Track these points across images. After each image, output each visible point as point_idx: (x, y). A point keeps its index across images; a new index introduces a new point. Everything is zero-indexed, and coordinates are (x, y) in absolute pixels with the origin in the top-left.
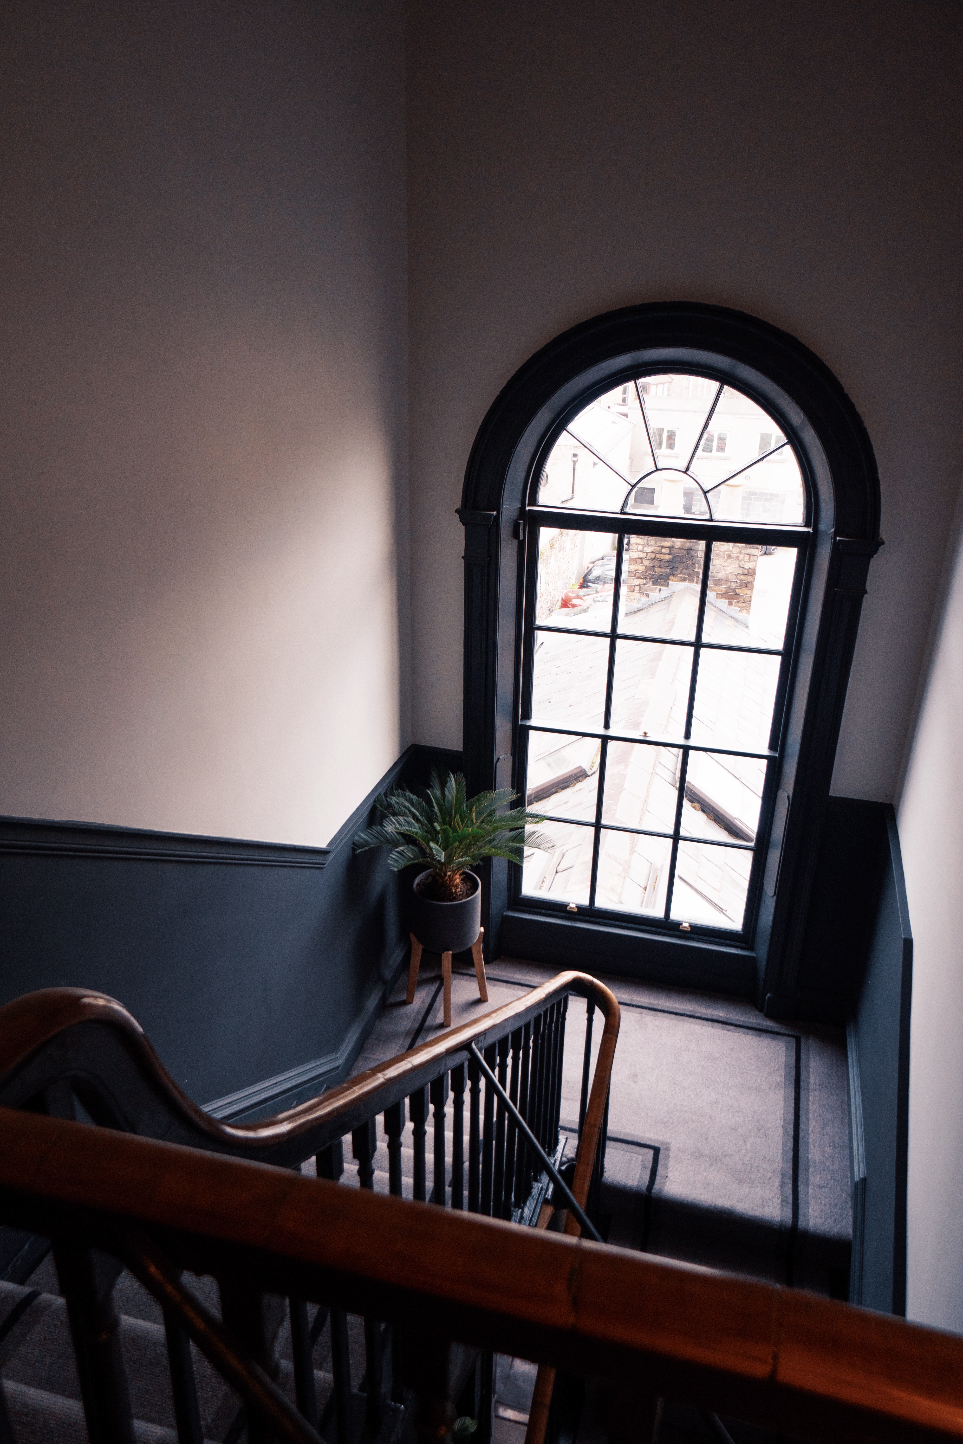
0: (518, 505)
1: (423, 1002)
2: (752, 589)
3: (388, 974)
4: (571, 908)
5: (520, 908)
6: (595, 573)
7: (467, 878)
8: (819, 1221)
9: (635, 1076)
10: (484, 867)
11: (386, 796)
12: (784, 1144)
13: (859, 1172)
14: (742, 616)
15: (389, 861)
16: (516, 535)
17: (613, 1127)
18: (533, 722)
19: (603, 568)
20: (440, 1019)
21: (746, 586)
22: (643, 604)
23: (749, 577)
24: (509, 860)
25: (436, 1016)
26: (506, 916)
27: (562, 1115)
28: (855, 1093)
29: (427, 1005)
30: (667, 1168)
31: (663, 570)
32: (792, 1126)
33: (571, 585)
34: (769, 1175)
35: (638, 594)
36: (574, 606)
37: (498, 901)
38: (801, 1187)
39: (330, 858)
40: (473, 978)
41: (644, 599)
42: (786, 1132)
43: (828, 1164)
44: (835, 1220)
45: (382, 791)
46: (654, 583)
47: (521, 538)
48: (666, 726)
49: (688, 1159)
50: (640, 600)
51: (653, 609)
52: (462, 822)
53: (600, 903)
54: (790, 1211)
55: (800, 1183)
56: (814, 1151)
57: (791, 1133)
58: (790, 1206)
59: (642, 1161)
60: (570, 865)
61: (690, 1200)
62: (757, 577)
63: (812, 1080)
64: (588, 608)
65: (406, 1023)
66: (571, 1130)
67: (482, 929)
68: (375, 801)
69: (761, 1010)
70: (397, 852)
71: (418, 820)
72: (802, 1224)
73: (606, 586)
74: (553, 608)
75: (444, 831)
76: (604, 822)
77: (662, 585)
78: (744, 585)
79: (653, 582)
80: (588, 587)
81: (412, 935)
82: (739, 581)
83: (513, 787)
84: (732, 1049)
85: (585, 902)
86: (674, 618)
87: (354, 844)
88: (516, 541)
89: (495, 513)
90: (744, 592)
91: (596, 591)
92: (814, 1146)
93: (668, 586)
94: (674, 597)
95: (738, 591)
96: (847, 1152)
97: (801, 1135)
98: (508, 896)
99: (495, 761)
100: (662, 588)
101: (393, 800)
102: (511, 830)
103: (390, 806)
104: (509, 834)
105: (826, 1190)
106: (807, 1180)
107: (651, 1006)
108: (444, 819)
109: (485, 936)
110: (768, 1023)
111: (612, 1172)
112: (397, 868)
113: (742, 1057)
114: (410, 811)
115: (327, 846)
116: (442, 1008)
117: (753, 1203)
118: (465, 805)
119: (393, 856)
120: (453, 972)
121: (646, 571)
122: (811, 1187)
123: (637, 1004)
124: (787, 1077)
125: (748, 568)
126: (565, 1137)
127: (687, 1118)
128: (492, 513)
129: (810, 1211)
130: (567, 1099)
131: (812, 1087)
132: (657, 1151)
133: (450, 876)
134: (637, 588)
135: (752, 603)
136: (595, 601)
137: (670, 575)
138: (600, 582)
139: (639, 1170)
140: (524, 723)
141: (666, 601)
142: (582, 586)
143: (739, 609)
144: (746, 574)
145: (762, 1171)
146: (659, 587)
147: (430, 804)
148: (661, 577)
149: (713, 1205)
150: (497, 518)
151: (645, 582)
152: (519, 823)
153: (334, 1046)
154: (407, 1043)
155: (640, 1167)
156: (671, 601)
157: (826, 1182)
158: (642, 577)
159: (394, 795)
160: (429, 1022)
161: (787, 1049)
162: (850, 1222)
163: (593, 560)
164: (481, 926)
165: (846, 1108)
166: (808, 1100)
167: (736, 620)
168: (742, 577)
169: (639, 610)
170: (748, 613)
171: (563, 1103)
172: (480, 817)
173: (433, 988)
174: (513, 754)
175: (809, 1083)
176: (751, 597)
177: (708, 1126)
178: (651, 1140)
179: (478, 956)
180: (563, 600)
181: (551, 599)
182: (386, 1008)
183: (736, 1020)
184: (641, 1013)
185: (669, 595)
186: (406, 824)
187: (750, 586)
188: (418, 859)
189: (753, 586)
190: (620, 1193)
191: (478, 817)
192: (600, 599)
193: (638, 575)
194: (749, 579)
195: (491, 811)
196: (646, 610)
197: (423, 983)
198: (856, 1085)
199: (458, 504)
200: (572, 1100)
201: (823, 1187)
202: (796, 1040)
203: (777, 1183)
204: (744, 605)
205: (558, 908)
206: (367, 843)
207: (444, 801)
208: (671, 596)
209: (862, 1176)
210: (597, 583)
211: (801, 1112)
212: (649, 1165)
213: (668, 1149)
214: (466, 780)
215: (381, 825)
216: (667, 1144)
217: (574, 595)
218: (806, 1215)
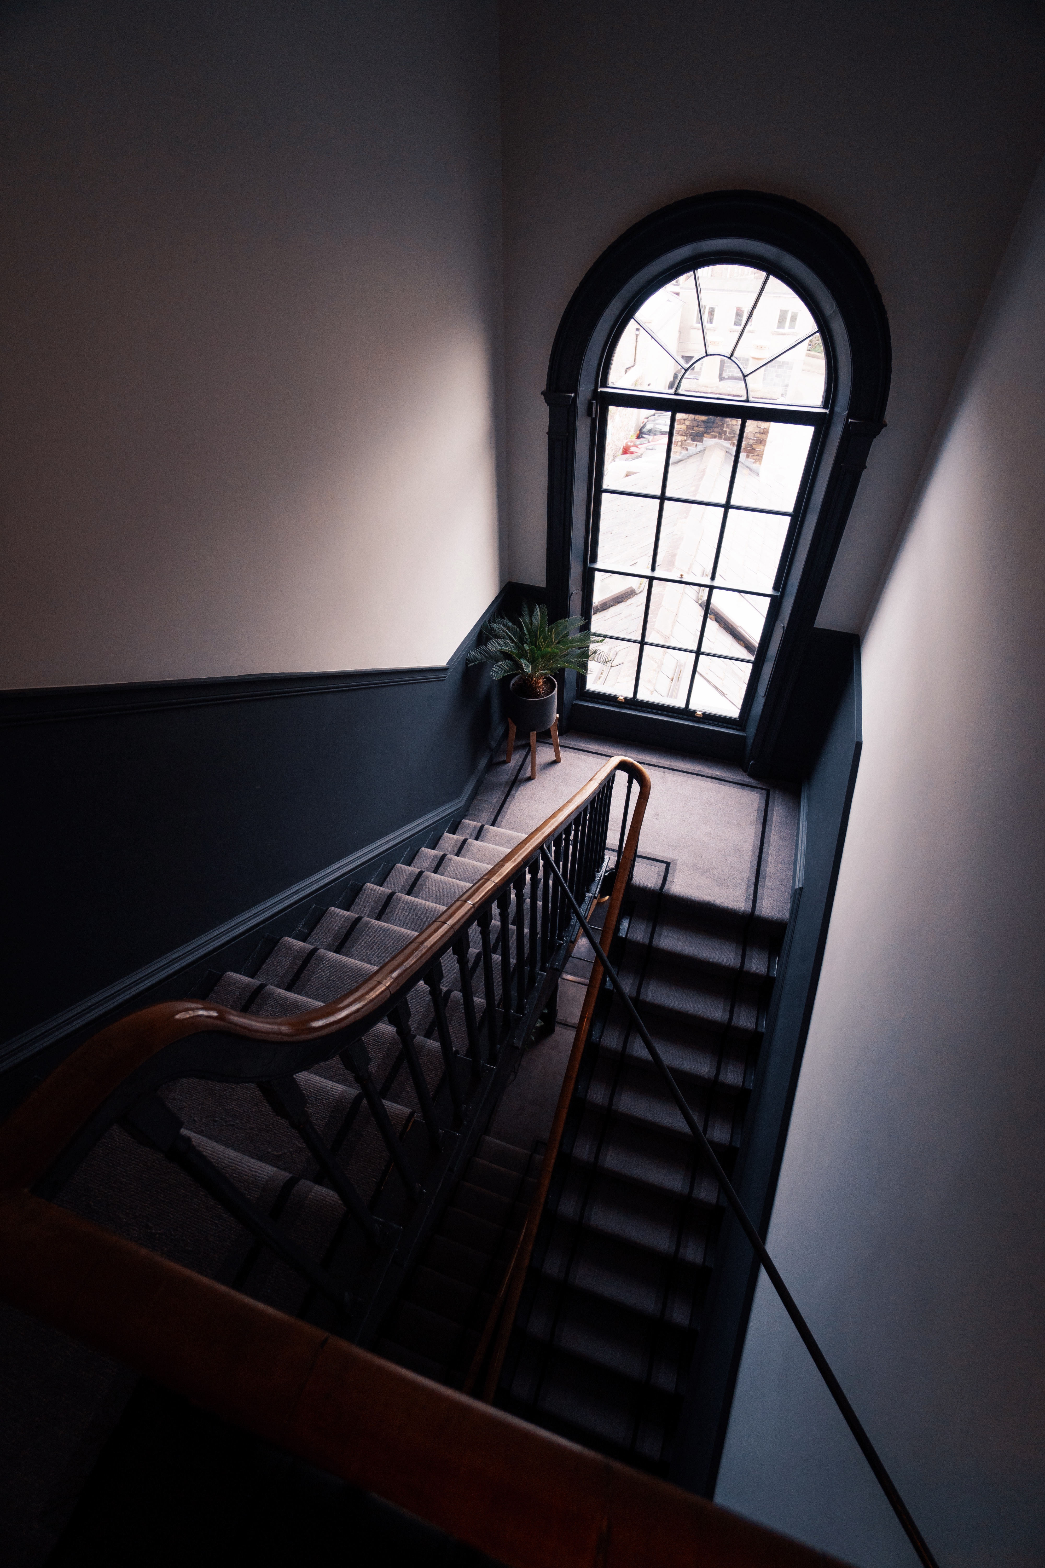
0: (593, 387)
1: (517, 762)
2: (765, 444)
3: (493, 744)
4: (620, 699)
5: (584, 698)
6: (648, 427)
7: (549, 681)
8: (768, 911)
9: (657, 815)
10: (560, 674)
11: (490, 623)
12: (752, 861)
13: (799, 884)
14: (754, 466)
15: (491, 673)
16: (589, 413)
17: (641, 849)
18: (598, 565)
19: (654, 422)
20: (528, 773)
21: (761, 443)
22: (683, 456)
23: (764, 435)
24: (577, 672)
25: (525, 772)
26: (575, 703)
27: (608, 841)
28: (803, 831)
29: (520, 764)
30: (674, 876)
31: (700, 429)
32: (758, 850)
33: (630, 436)
34: (740, 881)
35: (680, 448)
36: (632, 453)
37: (570, 694)
38: (760, 889)
39: (449, 673)
40: (551, 746)
41: (684, 452)
42: (753, 853)
43: (779, 874)
44: (779, 911)
45: (486, 619)
46: (693, 440)
47: (594, 416)
48: (695, 556)
49: (688, 870)
50: (681, 453)
51: (691, 460)
52: (545, 641)
53: (640, 696)
54: (751, 904)
55: (759, 887)
56: (771, 866)
57: (757, 854)
58: (751, 901)
59: (658, 871)
60: (621, 662)
61: (687, 896)
62: (769, 435)
63: (774, 820)
64: (642, 454)
65: (506, 776)
66: (613, 850)
67: (558, 716)
68: (481, 627)
69: (745, 771)
70: (497, 666)
71: (513, 641)
72: (757, 911)
73: (655, 437)
74: (617, 454)
75: (531, 650)
76: (647, 640)
77: (698, 441)
78: (760, 442)
79: (692, 438)
80: (642, 437)
81: (509, 718)
82: (755, 439)
83: (582, 615)
84: (723, 798)
85: (630, 695)
86: (705, 469)
87: (467, 659)
88: (589, 419)
89: (573, 395)
90: (759, 448)
91: (648, 441)
92: (771, 863)
93: (702, 442)
94: (706, 450)
95: (754, 446)
96: (792, 867)
97: (764, 855)
98: (577, 690)
99: (569, 595)
100: (698, 443)
101: (495, 626)
102: (580, 648)
103: (492, 629)
104: (578, 651)
105: (775, 891)
106: (764, 884)
107: (671, 767)
108: (531, 642)
109: (560, 720)
110: (749, 780)
111: (638, 878)
112: (497, 678)
113: (730, 803)
114: (507, 634)
115: (447, 664)
116: (530, 766)
117: (728, 899)
118: (547, 628)
119: (494, 669)
120: (537, 741)
121: (687, 430)
122: (766, 889)
123: (662, 765)
124: (758, 817)
125: (763, 428)
126: (609, 857)
127: (689, 844)
128: (570, 395)
129: (764, 904)
130: (611, 830)
131: (774, 824)
132: (668, 864)
133: (535, 680)
134: (679, 443)
135: (764, 456)
136: (647, 449)
137: (705, 433)
138: (651, 434)
139: (655, 877)
140: (591, 566)
141: (700, 454)
142: (638, 437)
143: (754, 461)
144: (761, 433)
145: (735, 879)
146: (695, 443)
147: (521, 628)
148: (699, 434)
149: (702, 899)
150: (575, 399)
151: (685, 438)
152: (586, 644)
153: (457, 794)
154: (507, 790)
155: (656, 875)
156: (704, 454)
157: (776, 886)
158: (684, 434)
159: (495, 623)
160: (521, 776)
161: (760, 798)
162: (788, 911)
163: (647, 416)
164: (557, 713)
165: (795, 838)
166: (770, 833)
167: (750, 469)
168: (758, 435)
169: (680, 461)
170: (760, 464)
171: (609, 832)
172: (558, 637)
173: (524, 752)
174: (583, 590)
175: (772, 821)
176: (763, 451)
177: (703, 849)
178: (665, 857)
179: (555, 732)
180: (624, 448)
181: (615, 447)
182: (493, 765)
183: (728, 777)
184: (664, 772)
185: (703, 449)
186: (504, 645)
187: (763, 442)
188: (512, 671)
189: (766, 443)
190: (643, 892)
191: (556, 638)
192: (650, 447)
193: (681, 433)
194: (763, 436)
195: (566, 634)
196: (685, 461)
197: (517, 748)
198: (804, 826)
199: (544, 387)
200: (614, 830)
201: (774, 889)
202: (767, 792)
203: (744, 886)
204: (758, 457)
205: (611, 699)
206: (475, 659)
207: (532, 626)
208: (704, 450)
209: (800, 886)
210: (649, 435)
211: (765, 841)
212: (663, 874)
213: (675, 864)
214: (548, 610)
215: (486, 646)
216: (675, 860)
217: (632, 444)
218: (761, 907)
